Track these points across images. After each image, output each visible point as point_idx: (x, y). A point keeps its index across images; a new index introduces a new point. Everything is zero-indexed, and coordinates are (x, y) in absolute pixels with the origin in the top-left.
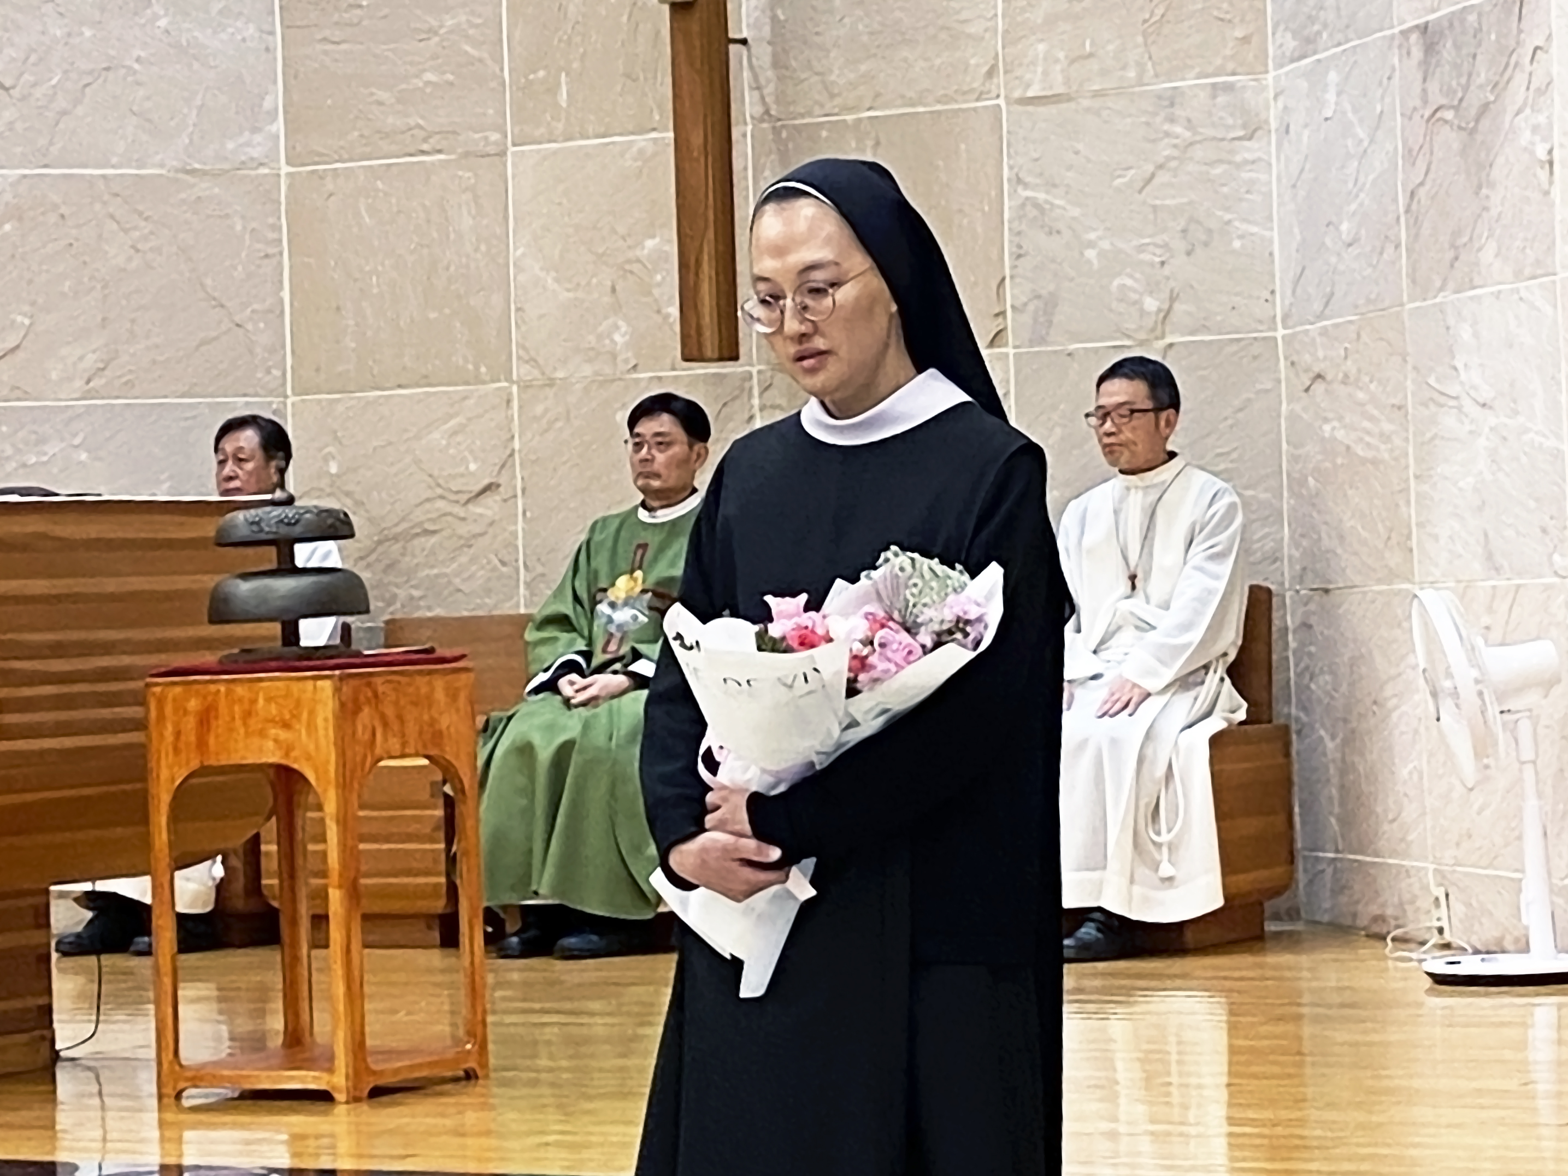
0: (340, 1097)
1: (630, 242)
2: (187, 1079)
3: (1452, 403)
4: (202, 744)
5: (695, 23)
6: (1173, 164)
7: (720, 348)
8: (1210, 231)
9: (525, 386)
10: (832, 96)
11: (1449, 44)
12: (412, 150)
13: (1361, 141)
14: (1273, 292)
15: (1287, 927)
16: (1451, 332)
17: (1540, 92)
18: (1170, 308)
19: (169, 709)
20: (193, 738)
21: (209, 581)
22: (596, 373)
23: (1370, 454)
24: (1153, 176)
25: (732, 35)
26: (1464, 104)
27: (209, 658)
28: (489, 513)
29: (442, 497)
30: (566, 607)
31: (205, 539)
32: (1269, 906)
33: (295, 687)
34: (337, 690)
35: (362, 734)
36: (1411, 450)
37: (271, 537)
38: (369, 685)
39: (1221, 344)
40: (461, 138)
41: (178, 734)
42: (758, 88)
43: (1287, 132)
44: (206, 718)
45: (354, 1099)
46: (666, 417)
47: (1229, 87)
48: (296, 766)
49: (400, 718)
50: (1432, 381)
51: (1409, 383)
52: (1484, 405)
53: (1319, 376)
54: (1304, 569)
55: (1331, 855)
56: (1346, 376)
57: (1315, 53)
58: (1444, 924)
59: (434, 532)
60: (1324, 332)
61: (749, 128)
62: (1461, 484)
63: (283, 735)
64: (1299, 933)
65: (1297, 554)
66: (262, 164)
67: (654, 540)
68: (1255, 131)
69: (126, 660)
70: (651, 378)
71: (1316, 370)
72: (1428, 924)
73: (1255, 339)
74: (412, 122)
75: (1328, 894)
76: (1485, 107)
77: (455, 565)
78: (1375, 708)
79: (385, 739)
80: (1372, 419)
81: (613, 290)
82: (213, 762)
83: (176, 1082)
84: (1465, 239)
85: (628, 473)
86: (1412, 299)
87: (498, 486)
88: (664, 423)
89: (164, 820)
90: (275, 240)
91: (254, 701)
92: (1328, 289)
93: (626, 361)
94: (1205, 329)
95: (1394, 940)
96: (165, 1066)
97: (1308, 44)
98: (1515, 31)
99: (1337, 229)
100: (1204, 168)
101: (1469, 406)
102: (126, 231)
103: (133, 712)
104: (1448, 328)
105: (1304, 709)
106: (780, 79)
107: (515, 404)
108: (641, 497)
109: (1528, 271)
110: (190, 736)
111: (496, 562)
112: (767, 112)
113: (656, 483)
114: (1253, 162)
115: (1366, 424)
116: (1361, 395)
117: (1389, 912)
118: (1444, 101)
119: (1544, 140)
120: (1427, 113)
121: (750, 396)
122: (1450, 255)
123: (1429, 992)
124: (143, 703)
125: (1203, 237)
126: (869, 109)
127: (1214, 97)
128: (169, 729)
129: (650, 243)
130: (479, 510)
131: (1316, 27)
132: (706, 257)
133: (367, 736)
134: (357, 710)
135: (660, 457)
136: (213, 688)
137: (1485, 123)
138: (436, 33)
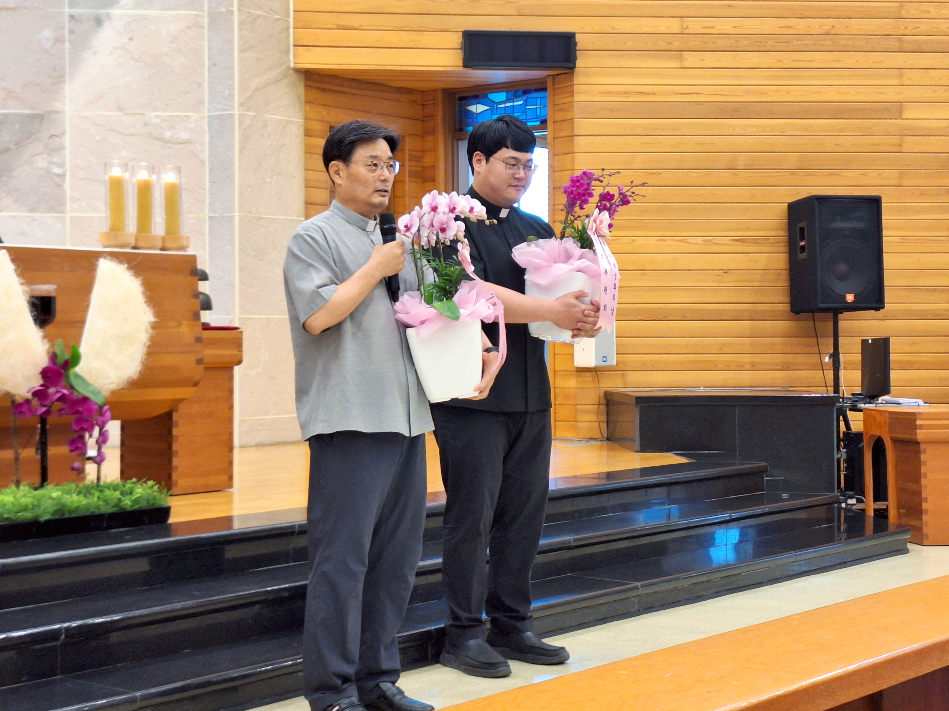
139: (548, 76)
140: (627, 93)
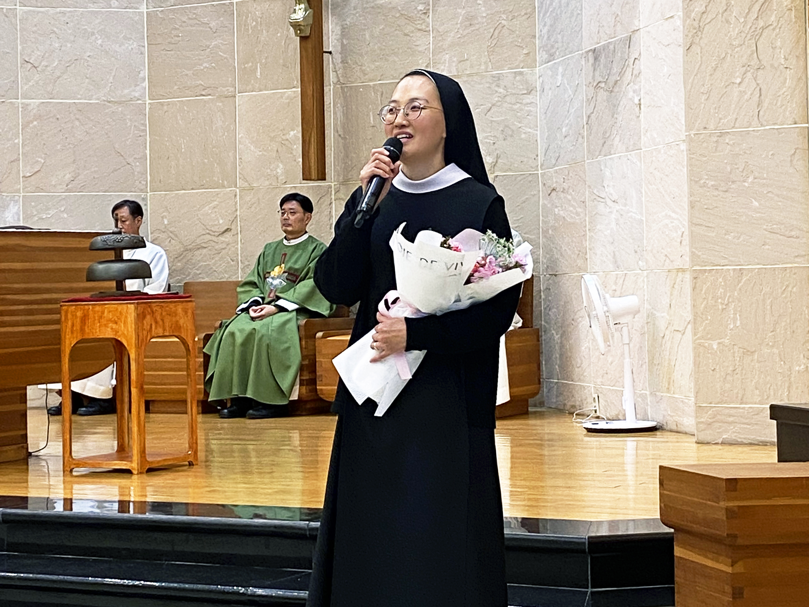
0: (135, 472)
1: (285, 132)
2: (75, 464)
3: (603, 200)
4: (82, 330)
5: (309, 44)
6: (499, 103)
7: (318, 176)
8: (513, 131)
9: (242, 189)
10: (365, 74)
11: (603, 57)
12: (197, 94)
13: (570, 95)
14: (537, 156)
15: (539, 409)
16: (603, 172)
17: (637, 76)
18: (497, 162)
19: (69, 316)
20: (78, 328)
21: (86, 265)
22: (271, 184)
23: (573, 221)
24: (491, 108)
25: (324, 50)
26: (608, 81)
27: (87, 295)
28: (227, 240)
29: (209, 234)
30: (255, 279)
31: (86, 248)
32: (531, 401)
33: (120, 308)
34: (136, 308)
35: (147, 327)
36: (587, 219)
37: (110, 247)
38: (150, 307)
39: (516, 177)
40: (219, 90)
41: (73, 326)
42: (336, 72)
43: (543, 91)
44: (84, 319)
45: (140, 473)
46: (294, 202)
47: (521, 73)
48: (119, 339)
49: (163, 320)
50: (595, 192)
51: (587, 192)
52: (614, 201)
53: (554, 189)
54: (548, 266)
55: (556, 381)
56: (564, 189)
57: (554, 60)
58: (597, 408)
59: (206, 248)
60: (556, 171)
61: (332, 87)
62: (605, 233)
63: (114, 326)
64: (544, 412)
65: (545, 261)
66: (138, 99)
67: (289, 252)
68: (532, 90)
69: (55, 296)
70: (292, 187)
71: (552, 187)
72: (591, 409)
73: (530, 174)
74: (198, 82)
75: (554, 396)
76: (616, 82)
77: (213, 261)
78: (573, 322)
79: (156, 328)
80: (572, 206)
81: (277, 151)
82: (86, 337)
83: (70, 465)
84: (608, 135)
85: (280, 225)
86: (588, 159)
87: (231, 230)
88: (294, 205)
89: (67, 360)
90: (143, 130)
91: (103, 313)
92: (558, 155)
93: (282, 180)
94: (510, 170)
95: (576, 415)
96: (66, 459)
97: (551, 57)
98: (627, 52)
99: (561, 130)
100: (511, 106)
101: (609, 203)
102: (83, 125)
103: (56, 317)
104: (601, 170)
105: (546, 322)
106: (345, 68)
107: (238, 197)
108: (285, 235)
109: (631, 148)
110: (77, 327)
111: (229, 260)
112: (339, 81)
113: (290, 229)
114: (530, 104)
115: (571, 209)
116: (569, 197)
117: (578, 403)
118: (602, 80)
119: (637, 96)
120: (595, 84)
121: (331, 194)
122: (603, 141)
123: (586, 435)
124: (60, 313)
125: (510, 133)
126: (379, 80)
127: (515, 77)
128: (70, 323)
129: (292, 133)
130: (223, 239)
131: (554, 50)
132: (313, 140)
133: (149, 327)
134: (144, 317)
135: (292, 218)
136: (86, 307)
137: (616, 90)
138: (208, 47)
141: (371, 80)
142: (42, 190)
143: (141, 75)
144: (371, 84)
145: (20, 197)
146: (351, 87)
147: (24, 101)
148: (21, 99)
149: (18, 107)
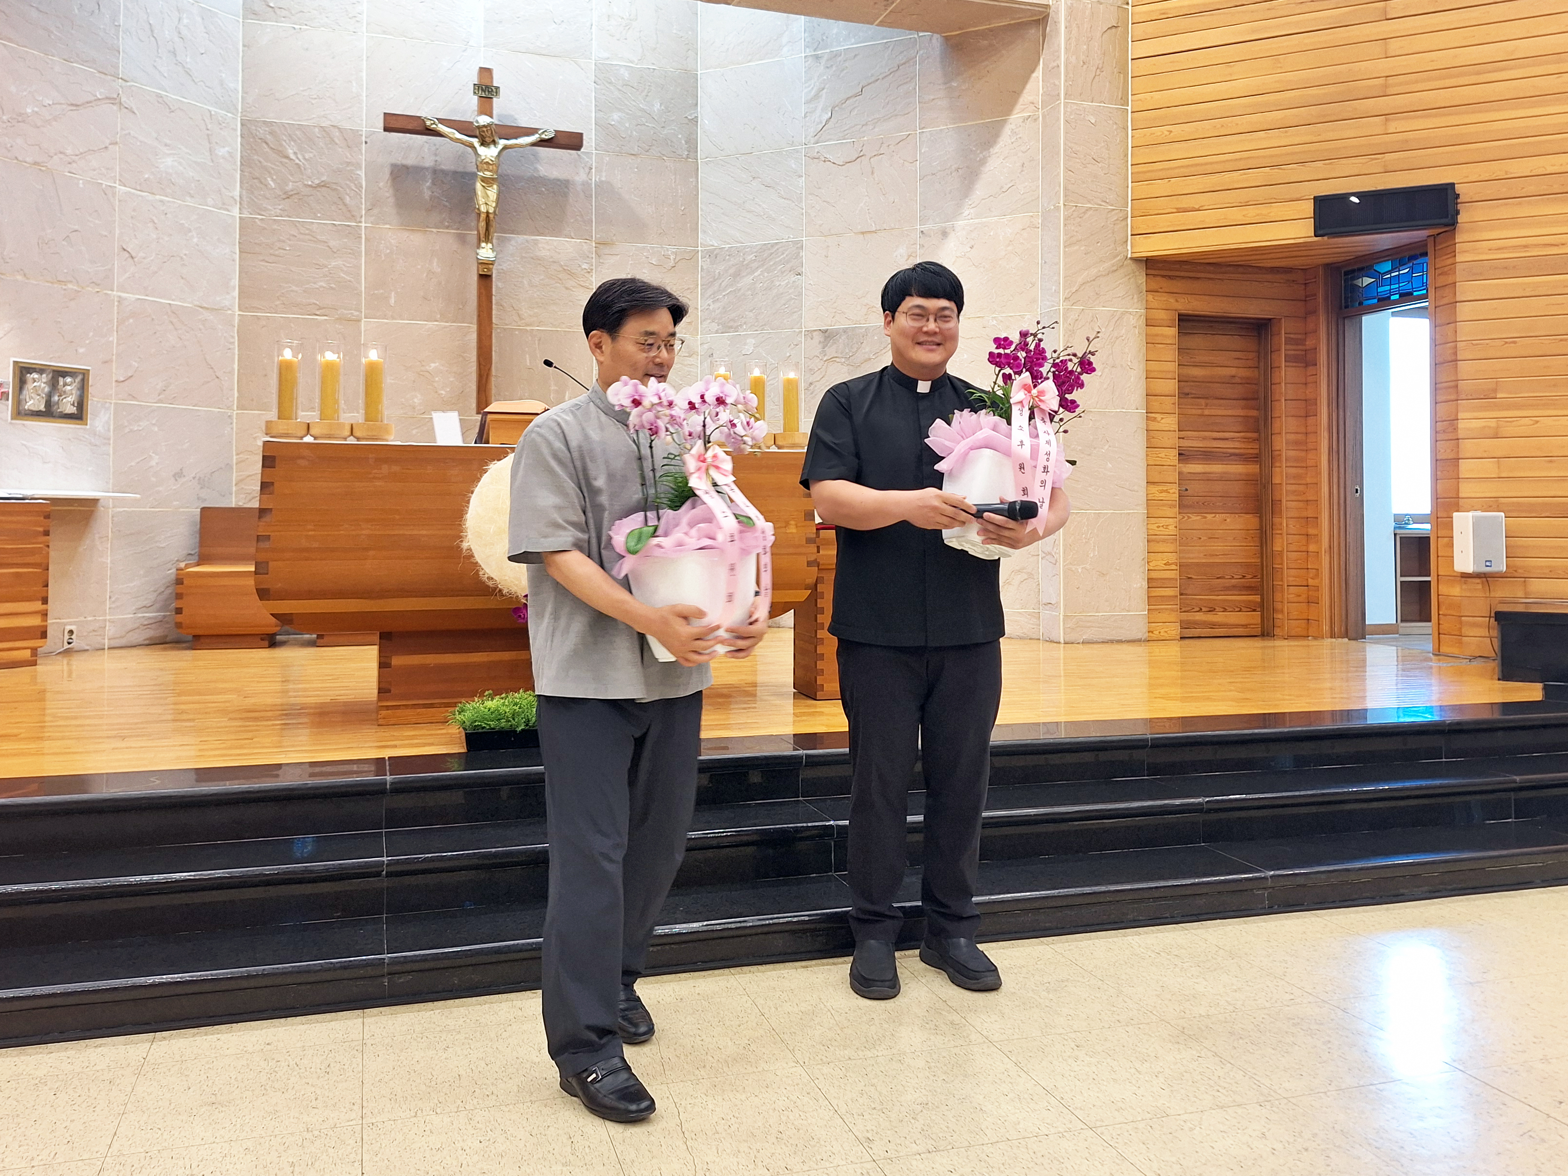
1: (423, 363)
12: (310, 313)
22: (404, 414)
40: (338, 312)
74: (311, 301)
81: (414, 381)
90: (232, 342)
93: (420, 410)
102: (176, 329)
129: (433, 365)
138: (326, 267)
139: (1428, 236)
140: (1525, 246)
141: (528, 325)
142: (134, 398)
143: (232, 283)
144: (528, 328)
145: (111, 403)
146: (505, 329)
147: (119, 294)
148: (117, 291)
149: (114, 300)
